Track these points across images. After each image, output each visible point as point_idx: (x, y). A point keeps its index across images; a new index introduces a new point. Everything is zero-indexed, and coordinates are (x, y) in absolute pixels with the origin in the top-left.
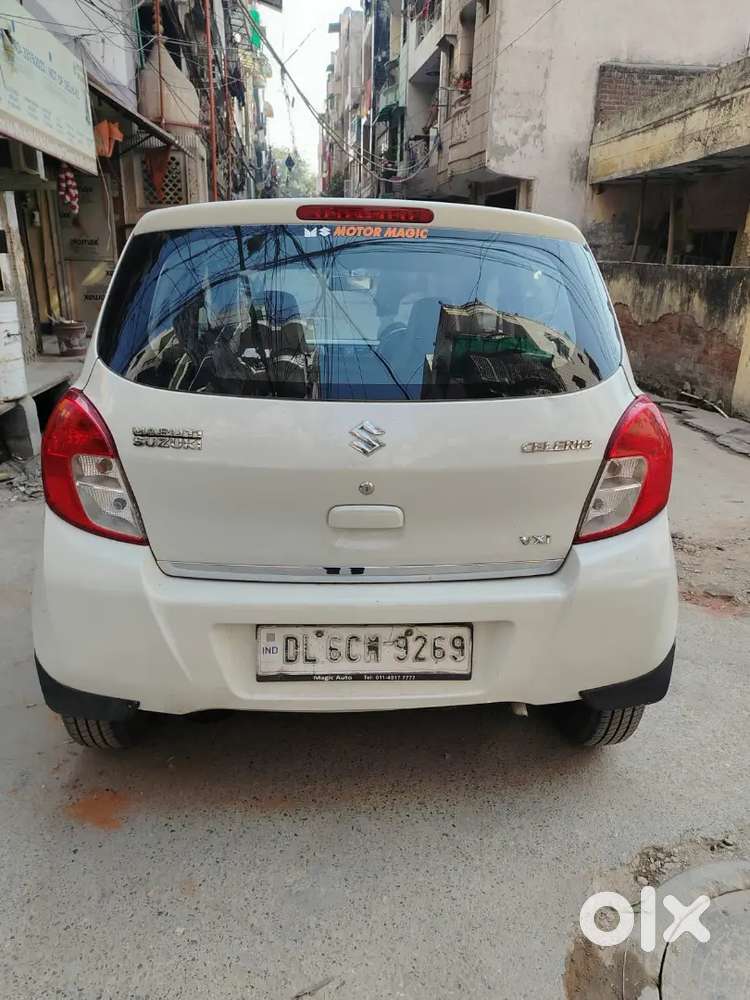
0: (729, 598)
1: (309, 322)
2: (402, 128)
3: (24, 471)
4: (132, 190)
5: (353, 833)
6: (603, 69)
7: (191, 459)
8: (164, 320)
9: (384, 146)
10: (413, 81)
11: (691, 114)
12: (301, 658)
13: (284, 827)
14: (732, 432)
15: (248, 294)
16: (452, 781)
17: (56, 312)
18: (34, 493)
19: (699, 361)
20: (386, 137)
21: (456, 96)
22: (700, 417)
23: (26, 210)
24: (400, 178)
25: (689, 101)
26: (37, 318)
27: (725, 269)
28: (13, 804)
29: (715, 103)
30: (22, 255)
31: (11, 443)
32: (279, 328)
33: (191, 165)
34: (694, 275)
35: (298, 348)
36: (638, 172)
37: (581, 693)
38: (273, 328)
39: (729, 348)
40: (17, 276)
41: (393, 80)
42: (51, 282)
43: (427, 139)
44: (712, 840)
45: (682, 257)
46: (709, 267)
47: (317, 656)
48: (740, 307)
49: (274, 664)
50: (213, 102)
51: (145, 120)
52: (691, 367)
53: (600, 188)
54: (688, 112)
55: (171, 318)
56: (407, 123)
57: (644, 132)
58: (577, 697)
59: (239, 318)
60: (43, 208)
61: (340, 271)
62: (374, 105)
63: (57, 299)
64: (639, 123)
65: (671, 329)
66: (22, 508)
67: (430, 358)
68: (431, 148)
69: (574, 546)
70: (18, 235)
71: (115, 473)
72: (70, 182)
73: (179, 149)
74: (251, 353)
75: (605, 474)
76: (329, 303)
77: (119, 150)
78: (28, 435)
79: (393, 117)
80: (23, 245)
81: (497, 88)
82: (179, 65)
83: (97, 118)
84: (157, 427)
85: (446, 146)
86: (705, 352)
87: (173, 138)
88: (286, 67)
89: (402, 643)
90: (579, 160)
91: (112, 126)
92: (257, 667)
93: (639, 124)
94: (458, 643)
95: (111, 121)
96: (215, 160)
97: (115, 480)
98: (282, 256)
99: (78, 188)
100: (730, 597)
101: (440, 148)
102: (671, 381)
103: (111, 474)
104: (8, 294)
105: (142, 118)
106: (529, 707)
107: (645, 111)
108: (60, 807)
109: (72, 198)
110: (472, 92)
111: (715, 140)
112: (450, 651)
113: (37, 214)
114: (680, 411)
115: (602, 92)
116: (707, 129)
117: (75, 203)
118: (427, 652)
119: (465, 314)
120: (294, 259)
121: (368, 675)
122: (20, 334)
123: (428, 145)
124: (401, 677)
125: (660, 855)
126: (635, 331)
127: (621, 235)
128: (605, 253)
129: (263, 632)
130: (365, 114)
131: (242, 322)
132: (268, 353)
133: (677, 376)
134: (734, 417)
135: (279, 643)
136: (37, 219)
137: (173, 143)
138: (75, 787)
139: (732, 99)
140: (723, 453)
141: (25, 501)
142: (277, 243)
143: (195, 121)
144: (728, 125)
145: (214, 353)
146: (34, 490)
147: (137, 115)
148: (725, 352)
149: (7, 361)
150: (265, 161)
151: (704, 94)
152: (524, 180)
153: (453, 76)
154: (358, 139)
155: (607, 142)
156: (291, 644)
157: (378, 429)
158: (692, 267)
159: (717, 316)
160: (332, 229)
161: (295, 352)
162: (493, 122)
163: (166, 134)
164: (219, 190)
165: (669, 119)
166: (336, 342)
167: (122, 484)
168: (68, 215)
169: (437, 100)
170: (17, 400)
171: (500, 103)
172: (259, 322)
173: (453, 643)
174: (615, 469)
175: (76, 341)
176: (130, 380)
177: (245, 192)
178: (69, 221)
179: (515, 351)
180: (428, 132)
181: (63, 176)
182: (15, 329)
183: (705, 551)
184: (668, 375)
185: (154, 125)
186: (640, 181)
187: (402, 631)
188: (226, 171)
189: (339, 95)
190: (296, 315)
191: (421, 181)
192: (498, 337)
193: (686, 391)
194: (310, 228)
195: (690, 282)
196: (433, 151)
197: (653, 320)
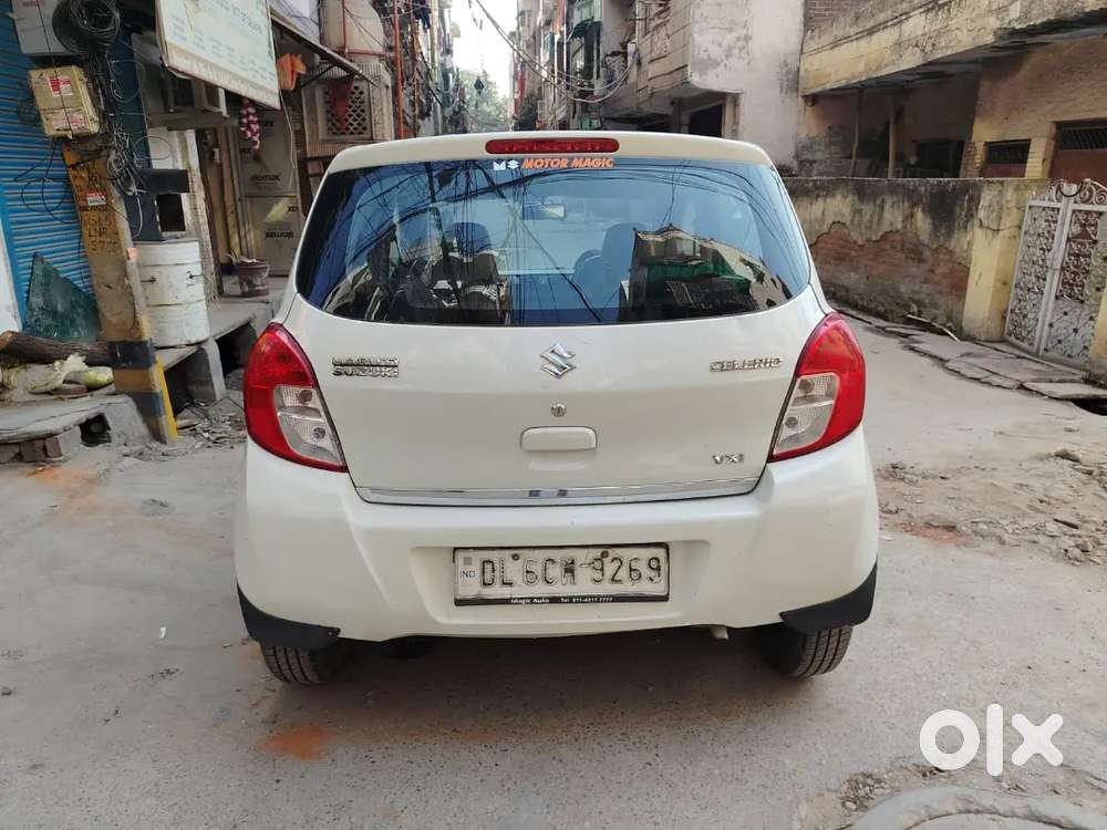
0: (951, 528)
1: (502, 252)
2: (598, 45)
3: (207, 417)
4: (314, 121)
5: (554, 762)
7: (388, 387)
8: (358, 255)
9: (580, 63)
11: (907, 19)
12: (498, 581)
13: (485, 757)
14: (962, 356)
15: (440, 227)
16: (655, 713)
17: (237, 251)
18: (218, 439)
19: (926, 281)
20: (581, 54)
21: (655, 9)
22: (929, 342)
23: (206, 148)
24: (597, 97)
25: (905, 5)
26: (216, 258)
27: (949, 182)
28: (214, 738)
29: (932, 6)
30: (203, 194)
31: (193, 388)
32: (470, 260)
33: (375, 94)
34: (916, 188)
35: (490, 278)
36: (853, 81)
37: (781, 614)
38: (465, 260)
39: (956, 266)
40: (197, 216)
42: (231, 220)
43: (625, 55)
44: (924, 766)
45: (905, 171)
46: (933, 180)
47: (514, 580)
48: (967, 222)
49: (472, 588)
50: (397, 27)
51: (329, 51)
52: (917, 288)
53: (813, 99)
54: (903, 17)
55: (366, 252)
56: (603, 38)
57: (857, 39)
58: (778, 620)
59: (429, 252)
60: (224, 146)
61: (531, 200)
62: (568, 20)
63: (237, 239)
65: (893, 247)
66: (208, 454)
67: (626, 284)
68: (629, 63)
69: (769, 465)
70: (199, 175)
71: (315, 403)
72: (251, 118)
73: (363, 78)
74: (443, 284)
75: (797, 392)
76: (520, 229)
77: (300, 83)
78: (211, 380)
79: (588, 33)
80: (203, 183)
83: (280, 51)
85: (645, 61)
86: (932, 271)
87: (357, 68)
89: (598, 564)
90: (788, 72)
91: (295, 58)
92: (455, 589)
93: (852, 31)
94: (654, 564)
95: (294, 53)
96: (400, 87)
97: (316, 410)
98: (472, 188)
99: (259, 122)
100: (954, 527)
101: (639, 63)
102: (896, 304)
103: (311, 404)
104: (189, 235)
105: (325, 49)
106: (729, 630)
107: (857, 17)
108: (261, 740)
109: (254, 134)
110: (671, 4)
111: (934, 45)
112: (646, 572)
113: (216, 150)
114: (906, 336)
116: (924, 35)
117: (256, 138)
118: (623, 574)
119: (659, 239)
120: (485, 191)
121: (565, 598)
122: (202, 275)
123: (626, 61)
124: (597, 599)
125: (869, 781)
126: (856, 250)
127: (838, 148)
128: (821, 168)
129: (461, 555)
130: (559, 31)
131: (433, 253)
132: (459, 284)
133: (901, 298)
134: (964, 340)
135: (476, 567)
136: (217, 156)
137: (356, 73)
138: (275, 722)
139: (951, 2)
140: (952, 379)
141: (209, 447)
142: (468, 174)
143: (379, 49)
144: (946, 30)
145: (407, 286)
146: (218, 435)
147: (320, 46)
148: (952, 270)
149: (188, 303)
150: (452, 83)
152: (730, 94)
154: (552, 55)
155: (818, 51)
156: (488, 567)
157: (569, 353)
158: (912, 182)
159: (943, 231)
160: (521, 161)
161: (487, 282)
162: (695, 35)
163: (349, 63)
164: (404, 118)
165: (882, 26)
166: (528, 272)
167: (323, 413)
168: (248, 150)
169: (634, 13)
170: (199, 344)
171: (702, 15)
172: (451, 254)
173: (649, 564)
174: (806, 386)
175: (258, 281)
176: (329, 313)
177: (432, 118)
178: (250, 156)
179: (711, 276)
180: (625, 47)
181: (245, 112)
182: (197, 270)
183: (927, 481)
184: (893, 297)
185: (336, 55)
186: (855, 91)
187: (597, 553)
188: (412, 98)
189: (530, 12)
190: (488, 246)
191: (620, 100)
192: (694, 263)
193: (913, 314)
194: (499, 161)
195: (913, 198)
196: (631, 67)
197: (874, 238)
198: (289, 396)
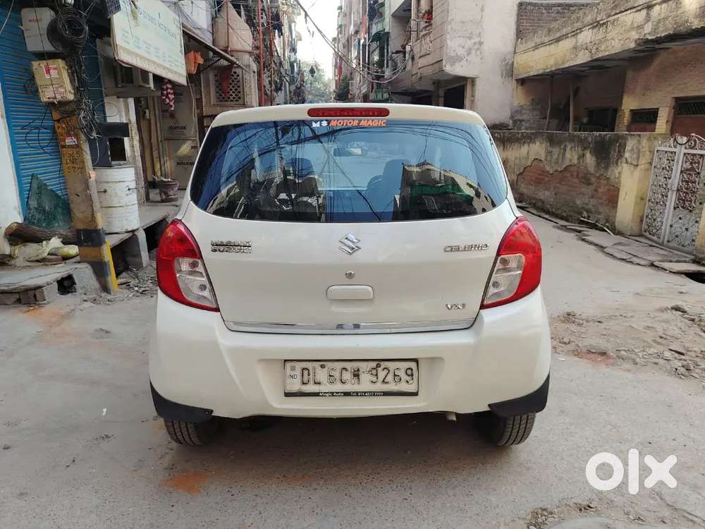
0: (603, 354)
1: (319, 176)
2: (388, 46)
3: (137, 277)
4: (208, 93)
5: (346, 497)
6: (521, 4)
7: (245, 259)
8: (229, 178)
9: (376, 58)
10: (394, 16)
11: (580, 33)
12: (311, 382)
13: (303, 493)
14: (615, 244)
17: (159, 174)
18: (144, 291)
19: (592, 197)
20: (377, 52)
21: (423, 24)
22: (594, 235)
23: (141, 109)
24: (386, 79)
25: (579, 24)
26: (146, 178)
27: (606, 134)
28: (134, 478)
29: (596, 25)
30: (138, 138)
31: (129, 259)
32: (300, 181)
33: (247, 76)
34: (586, 138)
35: (313, 192)
36: (547, 71)
37: (489, 405)
38: (297, 181)
39: (611, 187)
40: (134, 151)
41: (381, 15)
42: (155, 154)
43: (404, 53)
44: (580, 504)
45: (580, 127)
46: (597, 134)
47: (321, 380)
48: (618, 160)
49: (295, 386)
50: (261, 34)
51: (218, 50)
52: (587, 201)
53: (522, 82)
54: (578, 31)
55: (235, 175)
56: (390, 43)
57: (549, 44)
58: (487, 409)
59: (276, 175)
60: (151, 107)
62: (369, 31)
63: (159, 166)
64: (546, 39)
65: (572, 175)
66: (137, 300)
67: (397, 197)
68: (407, 58)
69: (481, 311)
70: (136, 126)
71: (200, 269)
72: (169, 91)
73: (239, 66)
74: (283, 196)
75: (499, 265)
76: (331, 163)
77: (200, 69)
78: (140, 254)
79: (381, 39)
80: (138, 131)
81: (449, 19)
82: (239, 14)
83: (187, 50)
84: (225, 241)
85: (416, 57)
86: (596, 190)
87: (235, 60)
88: (308, 13)
89: (374, 372)
90: (506, 65)
91: (197, 54)
92: (285, 386)
94: (409, 372)
95: (196, 51)
96: (263, 72)
97: (201, 273)
98: (302, 137)
99: (174, 94)
101: (413, 58)
102: (574, 211)
103: (197, 269)
104: (129, 163)
105: (216, 49)
106: (457, 415)
107: (550, 31)
108: (163, 480)
109: (170, 101)
110: (433, 22)
111: (597, 49)
112: (404, 377)
113: (147, 111)
114: (580, 232)
115: (521, 19)
116: (591, 42)
117: (172, 103)
118: (390, 378)
119: (418, 169)
120: (310, 139)
121: (354, 393)
122: (136, 188)
123: (405, 57)
124: (373, 394)
125: (545, 513)
126: (548, 177)
127: (538, 113)
128: (527, 125)
129: (288, 365)
130: (363, 37)
131: (278, 177)
132: (293, 196)
133: (577, 207)
134: (617, 235)
135: (298, 372)
136: (147, 114)
137: (235, 63)
138: (172, 469)
139: (608, 22)
140: (609, 259)
141: (138, 296)
142: (299, 129)
143: (249, 48)
144: (605, 39)
145: (260, 197)
146: (143, 289)
147: (213, 47)
148: (609, 190)
149: (127, 206)
150: (296, 69)
151: (588, 19)
152: (469, 78)
153: (421, 13)
154: (359, 53)
155: (525, 51)
156: (306, 373)
157: (357, 240)
158: (583, 134)
159: (603, 166)
160: (329, 122)
161: (311, 195)
162: (448, 41)
163: (230, 57)
164: (265, 90)
165: (566, 36)
166: (335, 189)
167: (204, 274)
168: (167, 111)
169: (410, 27)
170: (133, 231)
171: (452, 29)
172: (288, 177)
173: (406, 372)
174: (505, 262)
175: (171, 193)
176: (210, 213)
178: (168, 115)
179: (450, 193)
180: (405, 48)
181: (165, 87)
182: (133, 185)
183: (589, 324)
184: (571, 207)
185: (222, 52)
186: (549, 77)
187: (374, 364)
188: (270, 79)
189: (345, 25)
190: (312, 172)
191: (401, 80)
192: (440, 185)
193: (584, 218)
194: (316, 122)
195: (584, 144)
196: (408, 60)
197: (560, 170)
198: (184, 264)
